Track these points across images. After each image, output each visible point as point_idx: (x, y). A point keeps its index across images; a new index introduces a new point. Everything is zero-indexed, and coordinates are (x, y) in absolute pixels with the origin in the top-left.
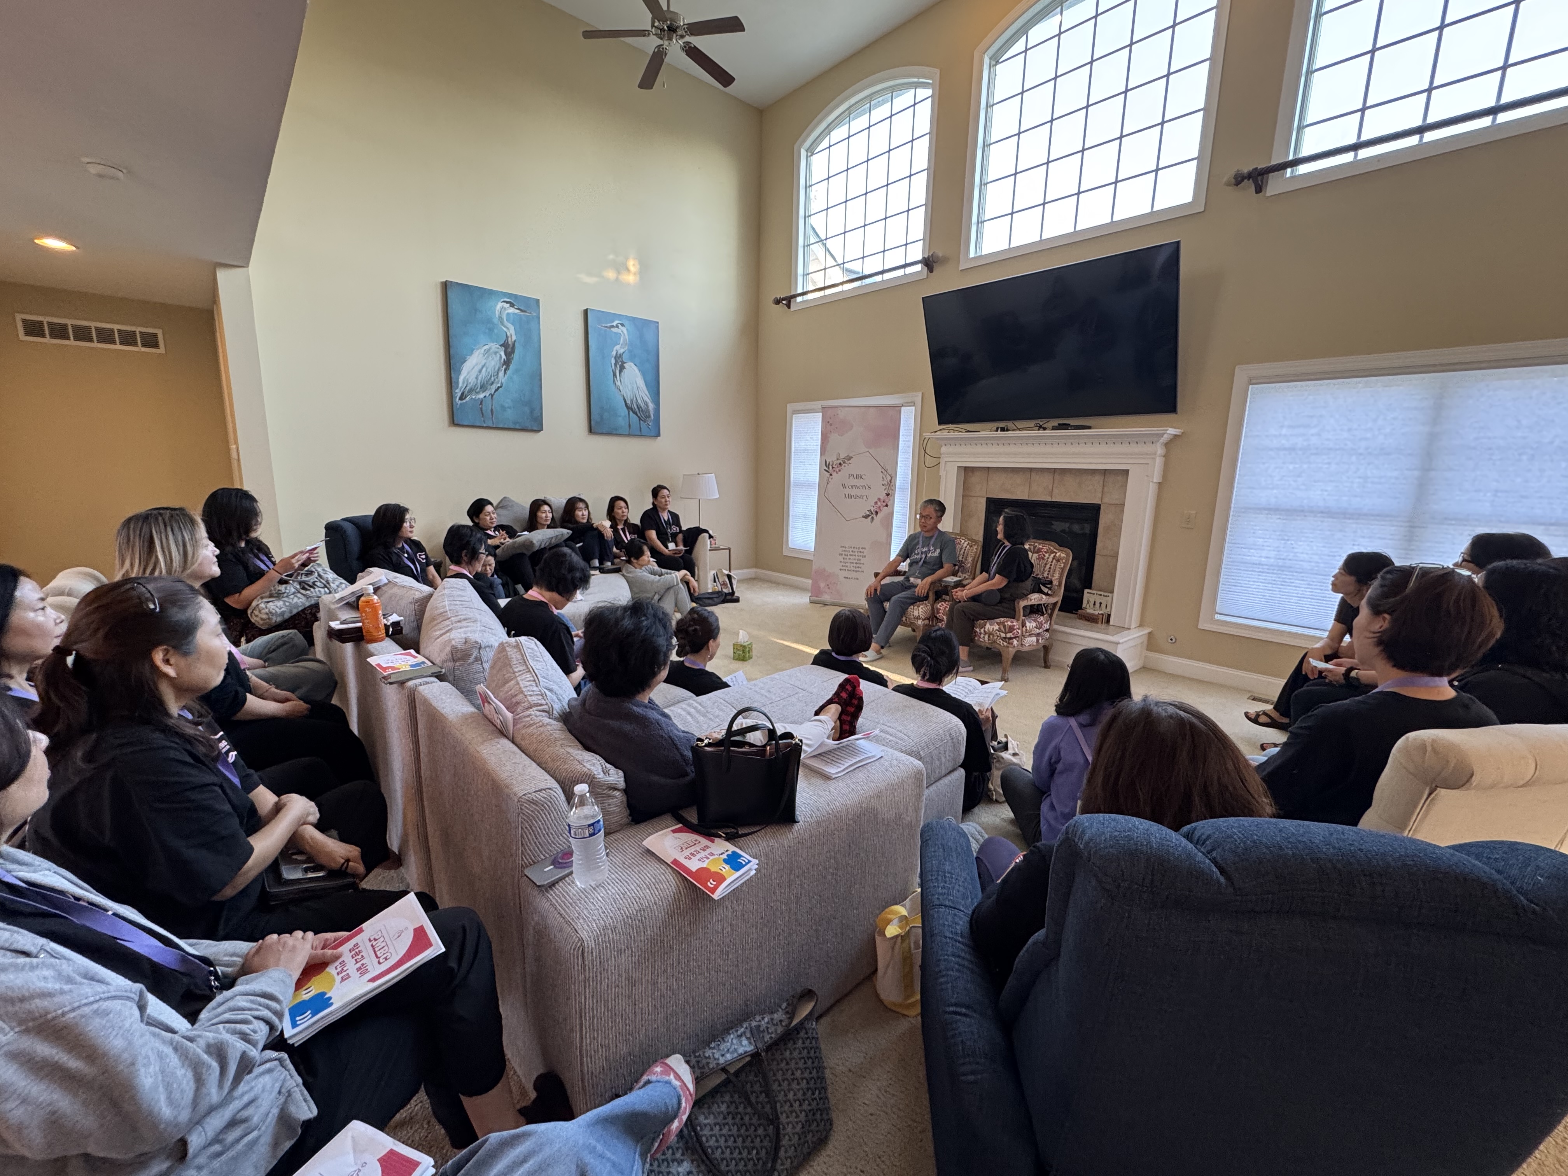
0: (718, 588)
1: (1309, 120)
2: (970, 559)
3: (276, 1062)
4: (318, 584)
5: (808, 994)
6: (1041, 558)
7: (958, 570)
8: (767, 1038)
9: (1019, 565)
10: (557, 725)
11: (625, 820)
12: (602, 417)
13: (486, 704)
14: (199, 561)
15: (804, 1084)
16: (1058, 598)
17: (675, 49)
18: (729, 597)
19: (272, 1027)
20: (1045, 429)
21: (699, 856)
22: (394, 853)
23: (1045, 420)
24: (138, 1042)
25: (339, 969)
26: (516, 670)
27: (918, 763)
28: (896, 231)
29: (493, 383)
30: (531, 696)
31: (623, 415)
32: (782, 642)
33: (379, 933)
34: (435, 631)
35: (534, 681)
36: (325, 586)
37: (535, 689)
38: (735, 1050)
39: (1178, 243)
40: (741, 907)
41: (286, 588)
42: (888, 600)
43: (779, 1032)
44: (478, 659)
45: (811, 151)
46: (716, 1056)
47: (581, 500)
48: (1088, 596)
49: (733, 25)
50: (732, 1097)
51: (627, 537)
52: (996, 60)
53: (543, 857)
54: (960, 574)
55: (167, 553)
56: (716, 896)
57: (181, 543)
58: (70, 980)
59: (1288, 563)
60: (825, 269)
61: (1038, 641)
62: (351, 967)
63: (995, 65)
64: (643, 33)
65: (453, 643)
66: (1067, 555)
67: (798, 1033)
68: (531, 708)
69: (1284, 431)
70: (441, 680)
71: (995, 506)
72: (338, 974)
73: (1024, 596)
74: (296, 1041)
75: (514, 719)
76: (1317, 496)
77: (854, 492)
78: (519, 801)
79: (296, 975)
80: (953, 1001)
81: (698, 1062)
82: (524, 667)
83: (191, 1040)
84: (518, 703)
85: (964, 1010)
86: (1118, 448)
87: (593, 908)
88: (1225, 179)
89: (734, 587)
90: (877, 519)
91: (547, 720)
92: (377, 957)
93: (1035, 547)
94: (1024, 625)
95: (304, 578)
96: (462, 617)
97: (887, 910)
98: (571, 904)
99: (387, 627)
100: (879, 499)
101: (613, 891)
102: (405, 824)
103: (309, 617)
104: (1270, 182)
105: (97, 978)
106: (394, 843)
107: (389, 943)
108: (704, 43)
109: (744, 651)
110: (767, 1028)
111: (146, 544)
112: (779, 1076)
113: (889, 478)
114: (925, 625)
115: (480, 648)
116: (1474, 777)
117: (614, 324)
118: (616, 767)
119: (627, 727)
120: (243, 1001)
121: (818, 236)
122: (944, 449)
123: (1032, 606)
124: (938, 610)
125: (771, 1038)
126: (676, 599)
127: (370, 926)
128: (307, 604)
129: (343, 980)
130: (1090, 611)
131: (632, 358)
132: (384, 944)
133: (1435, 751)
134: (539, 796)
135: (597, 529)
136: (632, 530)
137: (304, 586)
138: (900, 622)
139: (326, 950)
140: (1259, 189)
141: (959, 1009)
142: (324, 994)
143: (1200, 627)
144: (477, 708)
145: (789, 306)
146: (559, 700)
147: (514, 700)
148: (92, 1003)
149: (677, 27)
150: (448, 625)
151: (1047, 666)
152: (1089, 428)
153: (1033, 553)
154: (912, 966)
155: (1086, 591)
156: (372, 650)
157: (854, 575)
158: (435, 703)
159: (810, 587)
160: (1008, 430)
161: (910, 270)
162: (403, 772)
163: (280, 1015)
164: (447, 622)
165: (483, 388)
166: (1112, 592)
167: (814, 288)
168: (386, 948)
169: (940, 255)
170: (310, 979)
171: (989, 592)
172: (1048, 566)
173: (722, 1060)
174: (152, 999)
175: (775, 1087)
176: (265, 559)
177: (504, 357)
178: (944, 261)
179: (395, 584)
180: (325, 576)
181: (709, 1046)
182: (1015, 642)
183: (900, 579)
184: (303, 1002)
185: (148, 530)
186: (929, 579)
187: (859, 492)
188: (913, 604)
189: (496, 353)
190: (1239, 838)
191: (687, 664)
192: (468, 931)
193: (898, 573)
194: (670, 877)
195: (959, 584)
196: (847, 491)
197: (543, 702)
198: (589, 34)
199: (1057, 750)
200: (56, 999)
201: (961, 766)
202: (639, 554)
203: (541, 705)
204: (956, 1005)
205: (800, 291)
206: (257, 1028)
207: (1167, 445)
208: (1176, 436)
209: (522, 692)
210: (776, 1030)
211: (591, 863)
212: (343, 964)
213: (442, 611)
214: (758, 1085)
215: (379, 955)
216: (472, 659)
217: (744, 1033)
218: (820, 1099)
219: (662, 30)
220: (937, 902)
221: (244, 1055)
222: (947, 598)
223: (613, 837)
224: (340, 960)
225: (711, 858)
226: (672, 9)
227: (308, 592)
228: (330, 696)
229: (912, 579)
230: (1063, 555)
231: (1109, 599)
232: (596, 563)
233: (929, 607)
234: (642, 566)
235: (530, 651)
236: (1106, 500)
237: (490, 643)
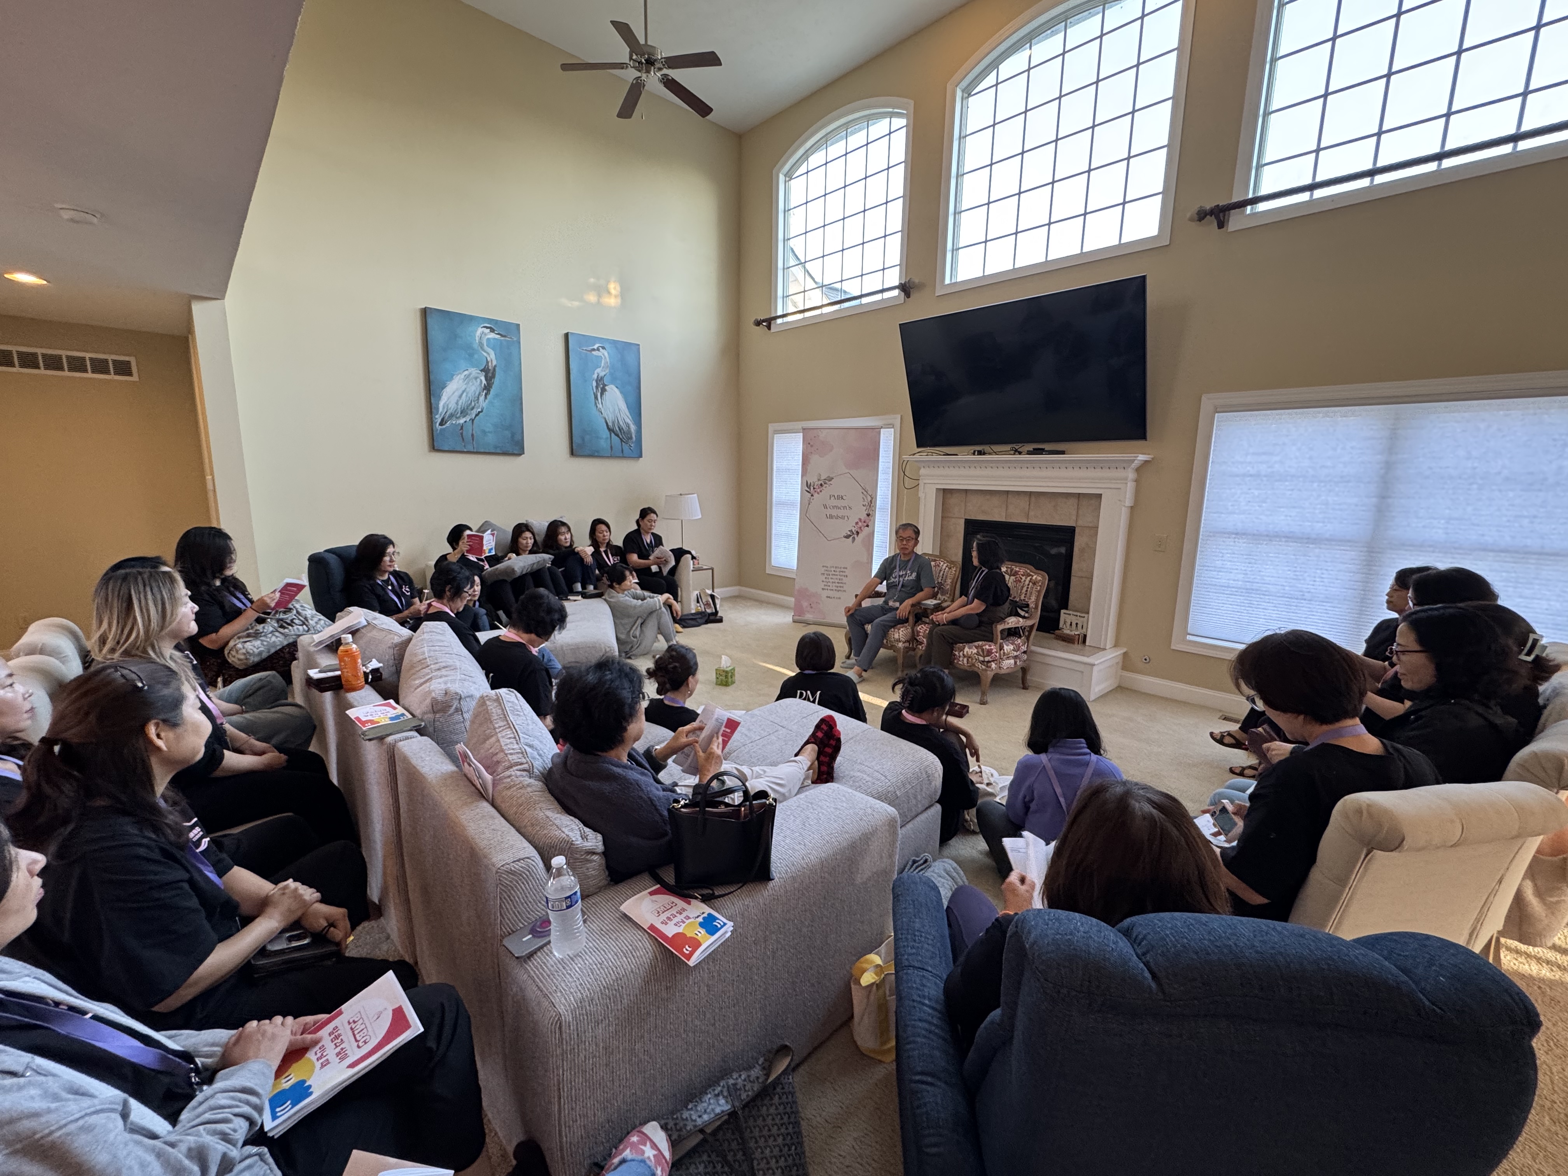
0: (701, 608)
1: (1267, 160)
2: (949, 581)
3: (257, 1158)
4: (297, 621)
5: (784, 1050)
6: (1018, 581)
7: (938, 592)
8: (744, 1096)
9: (996, 588)
10: (538, 785)
11: (604, 882)
12: (583, 439)
13: (466, 764)
14: (177, 620)
15: (780, 1140)
16: (1035, 621)
17: (653, 80)
18: (712, 618)
19: (251, 1122)
20: (1020, 453)
21: (675, 920)
22: (375, 904)
23: (1020, 445)
24: (122, 1153)
25: (319, 1055)
26: (497, 726)
27: (892, 810)
28: (873, 256)
29: (473, 409)
30: (511, 754)
31: (604, 437)
32: (764, 664)
33: (359, 1015)
34: (415, 680)
35: (515, 738)
36: (304, 624)
37: (516, 746)
38: (713, 1110)
39: (1144, 277)
40: (717, 968)
41: (264, 628)
42: (870, 622)
43: (755, 1089)
44: (459, 710)
45: (789, 176)
46: (694, 1117)
47: (564, 524)
48: (1065, 617)
49: (710, 59)
50: (709, 1156)
51: (611, 560)
52: (968, 93)
53: (522, 926)
54: (939, 596)
55: (144, 611)
56: (692, 962)
57: (160, 602)
58: (56, 1098)
59: (1255, 586)
60: (804, 291)
61: (1015, 663)
62: (331, 1052)
63: (968, 97)
64: (621, 66)
65: (433, 695)
66: (1043, 577)
67: (775, 1089)
68: (511, 767)
69: (1249, 459)
70: (422, 735)
71: (973, 527)
72: (318, 1060)
73: (1002, 620)
74: (276, 1134)
75: (494, 780)
76: (1282, 521)
77: (834, 512)
78: (497, 872)
79: (276, 1063)
80: (919, 1069)
81: (676, 1124)
82: (505, 723)
83: (172, 1145)
84: (498, 762)
85: (929, 1079)
86: (1091, 473)
87: (571, 980)
88: (1188, 215)
89: (718, 606)
90: (859, 539)
91: (528, 781)
92: (357, 1041)
93: (1012, 570)
94: (1001, 648)
95: (282, 616)
96: (444, 664)
97: (862, 959)
98: (549, 976)
99: (366, 675)
100: (860, 520)
101: (591, 961)
102: (385, 874)
103: (287, 656)
104: (1231, 219)
105: (81, 1091)
106: (374, 893)
107: (368, 1025)
108: (682, 76)
109: (726, 677)
110: (744, 1086)
111: (125, 605)
112: (756, 1133)
113: (869, 499)
114: (905, 648)
115: (460, 699)
116: (1405, 842)
117: (595, 347)
118: (595, 830)
119: (606, 787)
120: (224, 1098)
121: (798, 259)
122: (923, 471)
123: (1009, 629)
124: (918, 632)
125: (748, 1096)
126: (659, 624)
127: (350, 1008)
128: (286, 643)
129: (323, 1066)
130: (1067, 631)
131: (614, 381)
132: (363, 1026)
133: (1370, 815)
134: (517, 866)
135: (578, 553)
136: (614, 552)
137: (283, 624)
138: (881, 645)
139: (304, 1036)
140: (1221, 225)
141: (924, 1078)
142: (304, 1081)
143: (1173, 647)
144: (457, 767)
145: (769, 327)
146: (540, 755)
147: (495, 759)
148: (77, 1120)
149: (655, 60)
150: (428, 674)
151: (1025, 687)
152: (1063, 453)
153: (1010, 576)
154: (887, 1012)
155: (1063, 611)
156: (352, 700)
157: (838, 594)
158: (414, 761)
159: (792, 605)
160: (984, 454)
161: (887, 295)
162: (383, 825)
163: (259, 1109)
164: (427, 670)
165: (464, 413)
166: (1088, 613)
167: (796, 310)
168: (365, 1031)
169: (917, 281)
170: (289, 1067)
171: (968, 616)
172: (1025, 589)
173: (699, 1122)
174: (134, 1103)
175: (752, 1144)
176: (241, 596)
177: (484, 382)
178: (920, 287)
179: (374, 627)
180: (303, 613)
181: (686, 1108)
182: (993, 665)
183: (880, 601)
184: (283, 1092)
185: (127, 591)
186: (909, 602)
187: (841, 513)
188: (893, 627)
189: (476, 378)
190: (1171, 941)
191: (666, 702)
192: (447, 1009)
193: (878, 595)
194: (648, 944)
195: (938, 608)
196: (829, 512)
197: (524, 760)
198: (566, 67)
199: (1031, 789)
200: (43, 1120)
201: (938, 802)
202: (621, 579)
203: (522, 764)
204: (922, 1073)
205: (780, 313)
206: (237, 1127)
207: (1138, 470)
208: (1146, 461)
209: (502, 751)
210: (752, 1087)
211: (568, 933)
212: (323, 1048)
213: (421, 657)
214: (735, 1142)
215: (358, 1038)
216: (452, 710)
217: (722, 1091)
218: (796, 1154)
219: (640, 63)
220: (907, 963)
221: (224, 1156)
222: (927, 620)
223: (592, 900)
224: (320, 1045)
225: (687, 922)
226: (649, 43)
227: (286, 630)
228: (308, 742)
229: (891, 603)
230: (1039, 578)
231: (1085, 619)
232: (578, 587)
233: (910, 630)
234: (625, 590)
235: (510, 705)
236: (1080, 523)
237: (471, 693)
